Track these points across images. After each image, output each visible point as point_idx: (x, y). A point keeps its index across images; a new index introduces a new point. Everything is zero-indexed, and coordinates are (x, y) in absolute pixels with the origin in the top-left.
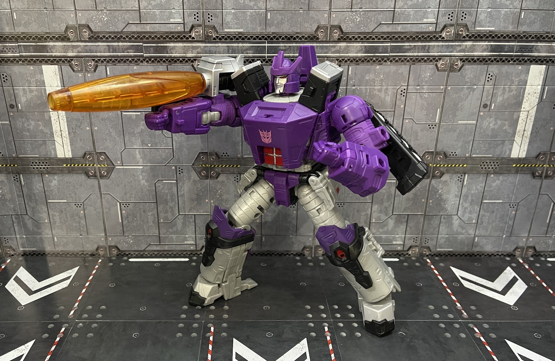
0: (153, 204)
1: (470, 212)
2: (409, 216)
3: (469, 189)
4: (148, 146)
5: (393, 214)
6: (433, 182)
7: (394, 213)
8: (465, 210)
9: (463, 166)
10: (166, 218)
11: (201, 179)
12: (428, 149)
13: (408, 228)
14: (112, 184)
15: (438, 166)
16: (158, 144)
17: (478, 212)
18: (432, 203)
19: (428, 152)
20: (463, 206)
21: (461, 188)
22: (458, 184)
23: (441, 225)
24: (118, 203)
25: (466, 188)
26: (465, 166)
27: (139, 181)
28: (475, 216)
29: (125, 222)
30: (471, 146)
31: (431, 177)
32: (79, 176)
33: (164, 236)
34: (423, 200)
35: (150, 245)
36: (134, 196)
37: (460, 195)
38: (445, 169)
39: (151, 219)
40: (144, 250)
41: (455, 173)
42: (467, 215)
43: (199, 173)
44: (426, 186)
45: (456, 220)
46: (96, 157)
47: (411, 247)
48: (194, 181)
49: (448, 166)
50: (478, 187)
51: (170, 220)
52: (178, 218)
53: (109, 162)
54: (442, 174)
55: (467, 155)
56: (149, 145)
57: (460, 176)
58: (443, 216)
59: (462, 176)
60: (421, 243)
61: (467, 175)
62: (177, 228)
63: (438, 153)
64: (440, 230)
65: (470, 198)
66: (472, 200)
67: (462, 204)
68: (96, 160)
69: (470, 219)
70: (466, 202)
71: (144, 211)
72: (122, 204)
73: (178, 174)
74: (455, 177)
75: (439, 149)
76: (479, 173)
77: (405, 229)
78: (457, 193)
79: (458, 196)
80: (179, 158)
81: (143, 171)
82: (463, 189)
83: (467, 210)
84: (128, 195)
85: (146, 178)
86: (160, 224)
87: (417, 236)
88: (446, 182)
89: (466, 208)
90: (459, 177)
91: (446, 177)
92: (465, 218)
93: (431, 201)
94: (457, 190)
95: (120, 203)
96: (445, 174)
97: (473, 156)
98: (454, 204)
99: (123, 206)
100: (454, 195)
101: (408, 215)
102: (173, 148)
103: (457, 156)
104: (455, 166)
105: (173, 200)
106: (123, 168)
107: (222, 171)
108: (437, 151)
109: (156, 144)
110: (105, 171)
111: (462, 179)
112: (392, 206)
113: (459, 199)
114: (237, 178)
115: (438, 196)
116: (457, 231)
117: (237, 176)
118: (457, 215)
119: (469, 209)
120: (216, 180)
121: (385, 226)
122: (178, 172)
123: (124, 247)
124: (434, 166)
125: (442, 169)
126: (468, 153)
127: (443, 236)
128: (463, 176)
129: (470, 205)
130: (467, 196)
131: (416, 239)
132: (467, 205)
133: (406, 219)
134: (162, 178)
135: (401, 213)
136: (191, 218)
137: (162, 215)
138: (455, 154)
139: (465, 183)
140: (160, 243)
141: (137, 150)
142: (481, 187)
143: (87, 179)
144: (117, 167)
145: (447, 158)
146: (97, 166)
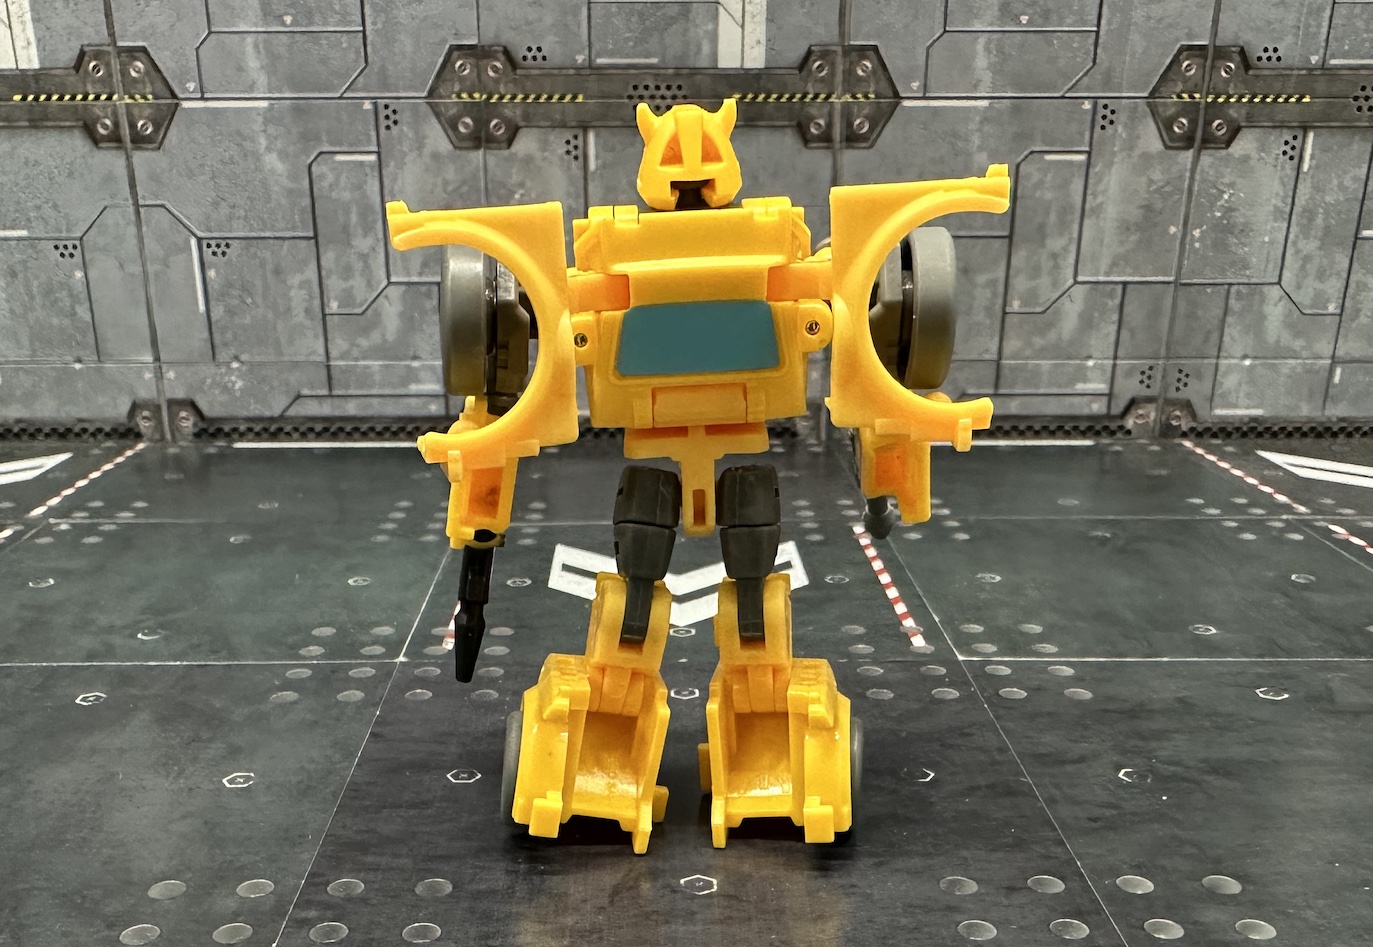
0: (304, 243)
1: (1321, 276)
2: (1130, 287)
3: (1318, 189)
4: (284, 24)
5: (1076, 282)
6: (1206, 158)
7: (1080, 278)
8: (1303, 268)
9: (1299, 100)
10: (347, 298)
11: (455, 147)
12: (1190, 36)
13: (1125, 334)
14: (171, 170)
15: (1221, 100)
16: (317, 18)
17: (1345, 275)
18: (1200, 240)
19: (1191, 48)
20: (1298, 252)
21: (1292, 183)
22: (1283, 168)
23: (1229, 319)
24: (193, 242)
25: (1309, 181)
26: (1307, 100)
27: (257, 157)
28: (1334, 286)
29: (218, 312)
30: (1325, 24)
31: (1197, 144)
32: (65, 137)
33: (342, 363)
34: (1173, 230)
35: (299, 397)
36: (242, 213)
37: (1288, 209)
38: (1243, 112)
39: (298, 298)
40: (282, 417)
41: (1274, 127)
42: (1311, 285)
43: (451, 125)
44: (1181, 177)
45: (1276, 305)
46: (115, 65)
47: (1133, 403)
48: (436, 156)
49: (1251, 101)
50: (1347, 182)
51: (361, 305)
52: (386, 297)
53: (159, 86)
54: (1234, 132)
55: (1314, 59)
56: (288, 19)
57: (1289, 138)
58: (1234, 289)
59: (1295, 138)
60: (1165, 388)
61: (1311, 136)
62: (383, 335)
63: (1221, 53)
64: (1226, 339)
65: (1320, 220)
66: (1327, 229)
67: (1295, 243)
68: (117, 77)
69: (1320, 299)
70: (1307, 237)
71: (277, 272)
72: (205, 243)
73: (383, 130)
74: (1277, 142)
75: (1226, 37)
76: (1349, 127)
77: (1112, 338)
78: (1280, 204)
79: (1282, 212)
80: (383, 69)
81: (269, 117)
82: (1300, 186)
83: (1312, 268)
84: (224, 210)
85: (279, 144)
86: (328, 318)
87: (1151, 362)
88: (1245, 159)
89: (1307, 259)
90: (1286, 143)
91: (1244, 144)
92: (1304, 298)
93: (1197, 233)
94: (1282, 194)
95: (199, 240)
96: (1244, 130)
97: (1334, 62)
98: (1271, 242)
99: (208, 252)
100: (1272, 209)
101: (1125, 284)
102: (364, 32)
103: (1282, 63)
104: (1275, 100)
105: (367, 230)
106: (206, 109)
107: (526, 117)
108: (1217, 44)
109: (309, 17)
110: (148, 118)
111: (1297, 150)
112: (1073, 248)
113: (1285, 225)
114: (573, 142)
115: (1219, 214)
116: (1278, 341)
117: (576, 137)
118: (1279, 283)
119: (1316, 262)
120: (506, 153)
121: (1050, 325)
122: (383, 123)
123: (213, 405)
124: (1209, 100)
125: (1233, 113)
126: (1316, 53)
127: (1233, 361)
128: (1300, 138)
129: (1320, 249)
130: (1310, 214)
131: (1148, 372)
132: (1310, 246)
133: (1117, 301)
134: (332, 144)
135: (1102, 278)
136: (428, 295)
137: (334, 284)
138: (1274, 56)
139: (1306, 167)
140: (330, 389)
141: (250, 39)
142: (1355, 179)
143: (91, 151)
144: (186, 104)
145: (1251, 72)
146: (121, 100)
